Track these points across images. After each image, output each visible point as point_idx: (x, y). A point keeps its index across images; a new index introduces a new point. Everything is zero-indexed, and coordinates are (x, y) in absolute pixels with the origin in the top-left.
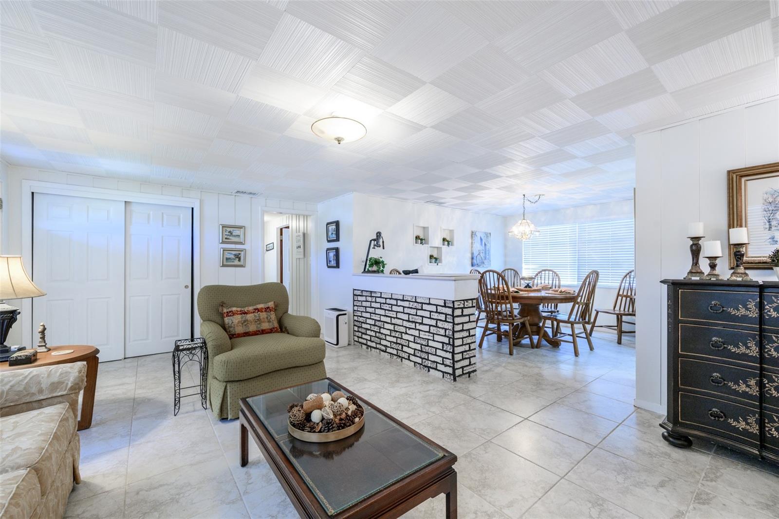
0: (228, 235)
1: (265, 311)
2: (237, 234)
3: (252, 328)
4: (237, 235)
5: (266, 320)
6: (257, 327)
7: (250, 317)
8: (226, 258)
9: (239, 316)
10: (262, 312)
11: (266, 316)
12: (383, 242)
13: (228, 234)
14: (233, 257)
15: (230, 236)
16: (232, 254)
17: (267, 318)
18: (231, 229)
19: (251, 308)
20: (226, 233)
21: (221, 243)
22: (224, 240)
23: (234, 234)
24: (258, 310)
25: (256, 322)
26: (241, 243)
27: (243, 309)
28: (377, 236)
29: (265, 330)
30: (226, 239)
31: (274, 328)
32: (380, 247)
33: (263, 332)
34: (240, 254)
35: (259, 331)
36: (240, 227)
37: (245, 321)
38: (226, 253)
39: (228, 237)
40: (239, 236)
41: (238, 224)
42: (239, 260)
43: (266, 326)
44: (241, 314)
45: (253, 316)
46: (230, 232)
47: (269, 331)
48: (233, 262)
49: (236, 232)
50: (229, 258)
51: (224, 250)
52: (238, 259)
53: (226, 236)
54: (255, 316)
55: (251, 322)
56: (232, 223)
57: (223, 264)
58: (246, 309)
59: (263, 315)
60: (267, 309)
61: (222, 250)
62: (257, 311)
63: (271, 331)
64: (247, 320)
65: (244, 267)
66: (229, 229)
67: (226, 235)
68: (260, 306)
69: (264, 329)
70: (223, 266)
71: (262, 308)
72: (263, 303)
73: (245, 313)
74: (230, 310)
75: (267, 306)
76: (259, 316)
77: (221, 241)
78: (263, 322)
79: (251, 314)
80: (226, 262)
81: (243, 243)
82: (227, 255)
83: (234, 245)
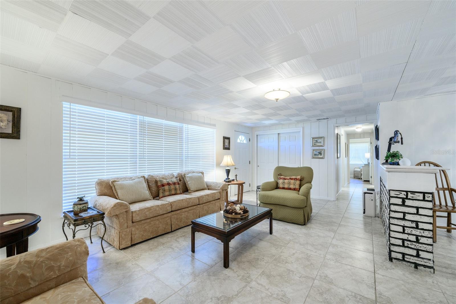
0: (315, 142)
1: (294, 180)
3: (286, 186)
4: (320, 142)
5: (293, 184)
6: (288, 186)
7: (286, 181)
9: (282, 180)
10: (292, 180)
11: (294, 182)
12: (402, 138)
14: (318, 153)
15: (316, 143)
17: (294, 183)
18: (317, 139)
19: (288, 178)
22: (313, 145)
23: (318, 141)
24: (291, 179)
25: (288, 184)
26: (322, 146)
27: (285, 177)
28: (395, 134)
29: (291, 188)
30: (314, 144)
31: (296, 188)
33: (290, 189)
34: (321, 152)
35: (288, 188)
36: (321, 138)
38: (314, 151)
39: (315, 143)
40: (321, 142)
41: (320, 136)
43: (292, 186)
46: (316, 141)
47: (293, 189)
48: (318, 156)
49: (319, 140)
50: (316, 154)
52: (320, 155)
54: (288, 181)
55: (286, 184)
56: (317, 136)
57: (313, 157)
59: (292, 181)
60: (296, 179)
61: (312, 150)
64: (285, 182)
65: (324, 158)
66: (315, 139)
67: (314, 142)
68: (292, 177)
70: (313, 158)
71: (293, 178)
72: (294, 176)
73: (285, 179)
74: (280, 177)
75: (296, 178)
76: (290, 182)
77: (312, 146)
78: (292, 184)
79: (287, 180)
80: (315, 156)
81: (323, 146)
82: (315, 153)
83: (319, 147)
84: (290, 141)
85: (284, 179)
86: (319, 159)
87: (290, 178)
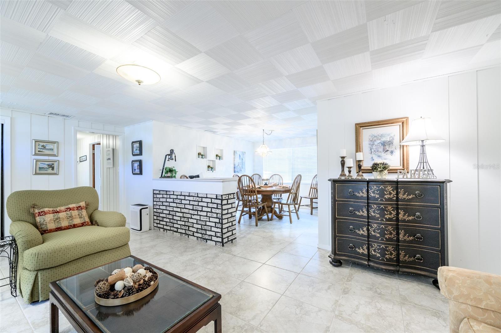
1: (77, 210)
2: (51, 148)
3: (64, 224)
4: (51, 149)
5: (78, 216)
6: (69, 223)
7: (61, 215)
8: (39, 167)
9: (52, 215)
10: (74, 210)
11: (78, 213)
12: (175, 156)
13: (41, 147)
14: (46, 166)
15: (43, 149)
16: (45, 164)
17: (79, 215)
18: (45, 144)
19: (63, 209)
20: (39, 147)
21: (34, 155)
22: (37, 152)
23: (47, 148)
24: (70, 209)
25: (68, 218)
26: (54, 155)
27: (55, 209)
28: (171, 152)
29: (77, 224)
30: (39, 151)
31: (85, 222)
32: (173, 159)
33: (75, 226)
34: (53, 164)
35: (71, 226)
36: (54, 143)
37: (57, 219)
38: (39, 163)
39: (41, 150)
40: (53, 149)
41: (51, 139)
42: (53, 169)
43: (77, 221)
44: (53, 213)
45: (66, 214)
46: (43, 146)
47: (81, 225)
48: (46, 170)
49: (49, 146)
50: (43, 168)
51: (36, 161)
52: (51, 168)
53: (39, 150)
54: (67, 214)
55: (64, 219)
56: (46, 139)
58: (58, 209)
59: (75, 213)
60: (79, 208)
61: (35, 161)
62: (68, 210)
63: (83, 225)
64: (59, 218)
65: (58, 175)
66: (42, 144)
67: (39, 148)
68: (71, 206)
69: (75, 223)
70: (36, 174)
71: (74, 207)
72: (74, 203)
73: (58, 212)
74: (42, 210)
75: (78, 205)
76: (71, 214)
77: (33, 154)
78: (75, 218)
79: (63, 213)
80: (39, 171)
81: (57, 155)
82: (40, 165)
83: (48, 157)
85: (56, 213)
86: (48, 176)
87: (68, 208)
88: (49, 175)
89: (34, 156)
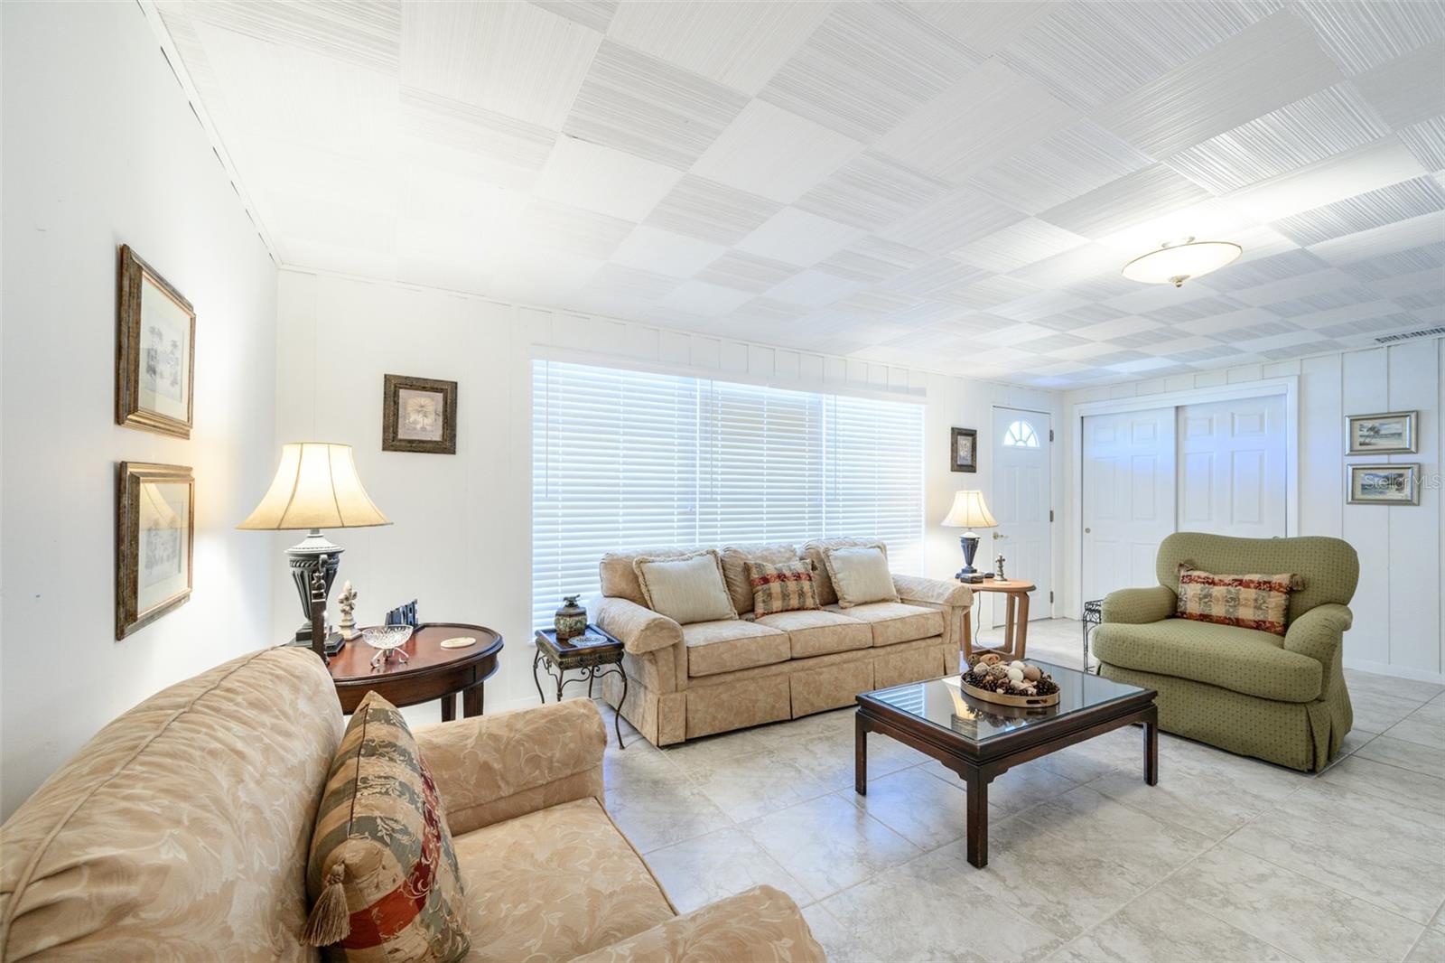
0: (1367, 436)
1: (1256, 588)
2: (1393, 431)
3: (1218, 610)
4: (1393, 435)
5: (1252, 603)
6: (1227, 611)
7: (1217, 591)
8: (1363, 485)
9: (1199, 586)
10: (1249, 587)
11: (1254, 596)
13: (1367, 434)
14: (1380, 482)
15: (1373, 437)
16: (1377, 476)
17: (1256, 600)
18: (1376, 423)
19: (1228, 578)
20: (1361, 433)
21: (1348, 455)
22: (1357, 447)
23: (1382, 432)
24: (1241, 583)
25: (1227, 601)
26: (1405, 451)
27: (1211, 576)
29: (1243, 620)
30: (1361, 444)
31: (1264, 622)
33: (1238, 623)
34: (1401, 475)
35: (1230, 619)
36: (1401, 416)
37: (1205, 596)
38: (1361, 474)
39: (1367, 441)
40: (1400, 435)
41: (1397, 407)
42: (1400, 486)
43: (1246, 613)
44: (1203, 583)
45: (1225, 591)
46: (1372, 429)
47: (1254, 625)
48: (1381, 493)
49: (1390, 427)
50: (1371, 486)
51: (1354, 469)
52: (1395, 487)
53: (1362, 440)
54: (1229, 592)
55: (1218, 600)
56: (1380, 409)
57: (1353, 499)
58: (1217, 578)
59: (1250, 594)
60: (1268, 586)
61: (1350, 469)
62: (1236, 583)
63: (1258, 626)
64: (1211, 595)
65: (1416, 504)
66: (1369, 424)
67: (1361, 436)
68: (1247, 577)
69: (1240, 617)
70: (1355, 501)
71: (1252, 582)
72: (1257, 573)
73: (1213, 583)
74: (1189, 573)
75: (1266, 578)
76: (1238, 593)
77: (1348, 452)
78: (1242, 605)
79: (1223, 589)
80: (1363, 493)
81: (1413, 449)
82: (1363, 478)
83: (1386, 456)
84: (1233, 435)
85: (1210, 584)
86: (1386, 507)
87: (1236, 580)
88: (1389, 504)
89: (1348, 457)
